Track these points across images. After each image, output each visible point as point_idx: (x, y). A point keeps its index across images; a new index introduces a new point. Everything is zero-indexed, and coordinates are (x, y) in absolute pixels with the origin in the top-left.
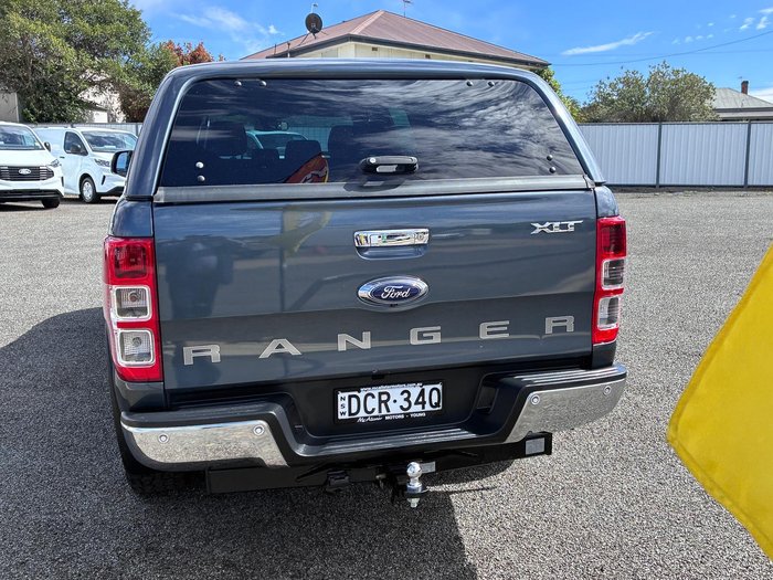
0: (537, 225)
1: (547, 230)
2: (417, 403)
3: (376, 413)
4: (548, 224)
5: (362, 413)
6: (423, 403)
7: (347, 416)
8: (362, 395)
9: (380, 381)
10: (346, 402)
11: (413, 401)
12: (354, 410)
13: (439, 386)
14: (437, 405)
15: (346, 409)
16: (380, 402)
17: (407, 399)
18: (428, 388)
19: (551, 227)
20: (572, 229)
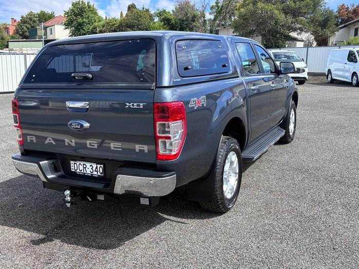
0: (128, 104)
1: (132, 107)
2: (95, 171)
3: (82, 171)
4: (132, 104)
5: (78, 171)
6: (97, 172)
7: (74, 170)
8: (78, 164)
9: (82, 159)
10: (73, 165)
11: (94, 170)
12: (76, 169)
13: (102, 166)
14: (102, 173)
15: (73, 168)
16: (84, 168)
17: (92, 169)
18: (99, 166)
19: (133, 105)
20: (141, 107)
